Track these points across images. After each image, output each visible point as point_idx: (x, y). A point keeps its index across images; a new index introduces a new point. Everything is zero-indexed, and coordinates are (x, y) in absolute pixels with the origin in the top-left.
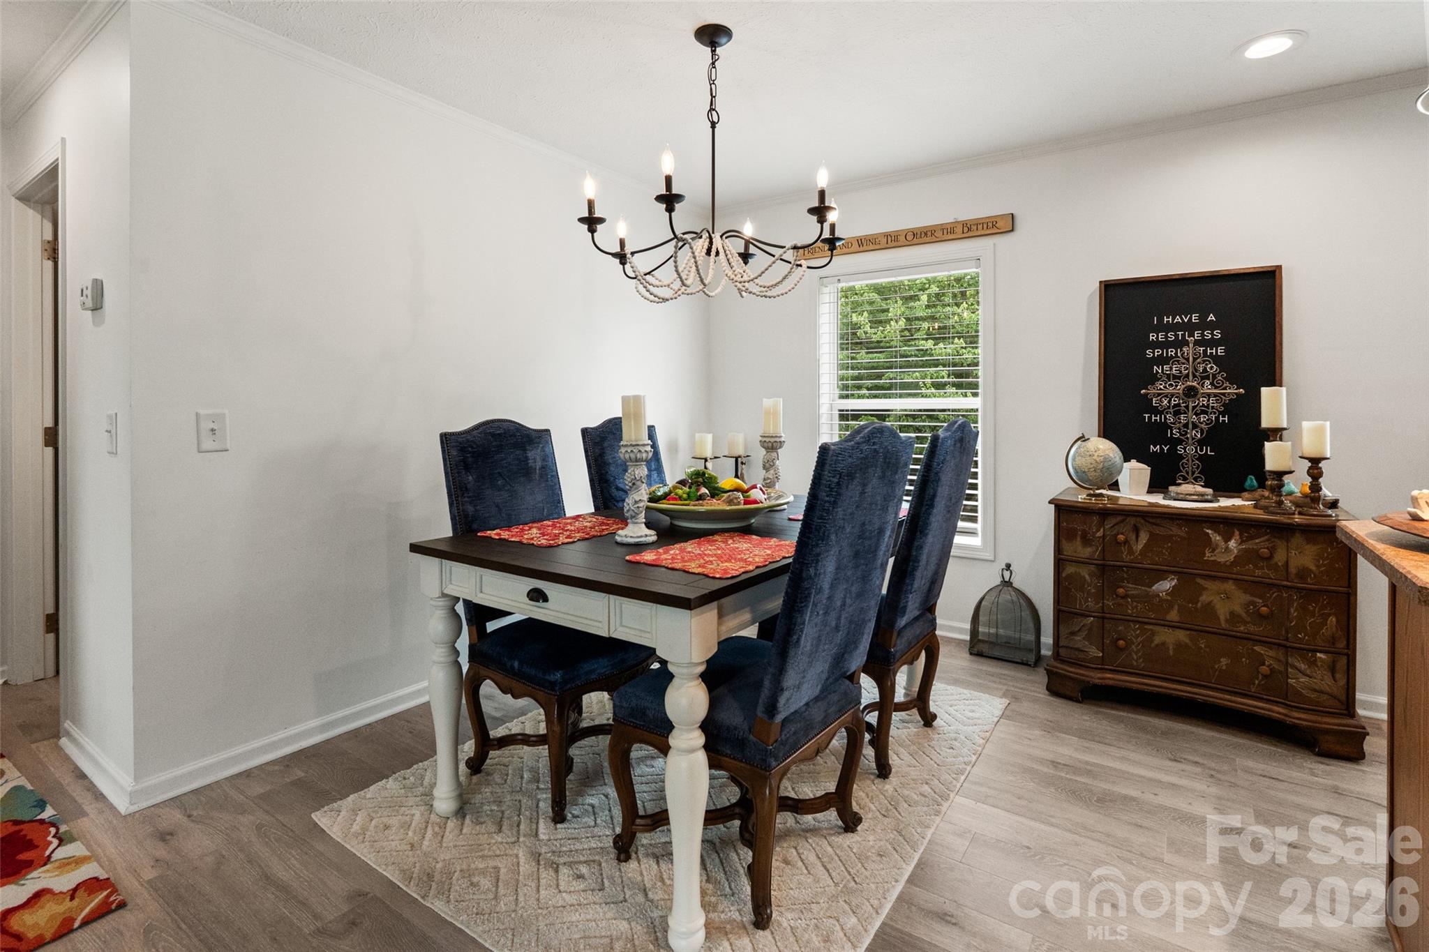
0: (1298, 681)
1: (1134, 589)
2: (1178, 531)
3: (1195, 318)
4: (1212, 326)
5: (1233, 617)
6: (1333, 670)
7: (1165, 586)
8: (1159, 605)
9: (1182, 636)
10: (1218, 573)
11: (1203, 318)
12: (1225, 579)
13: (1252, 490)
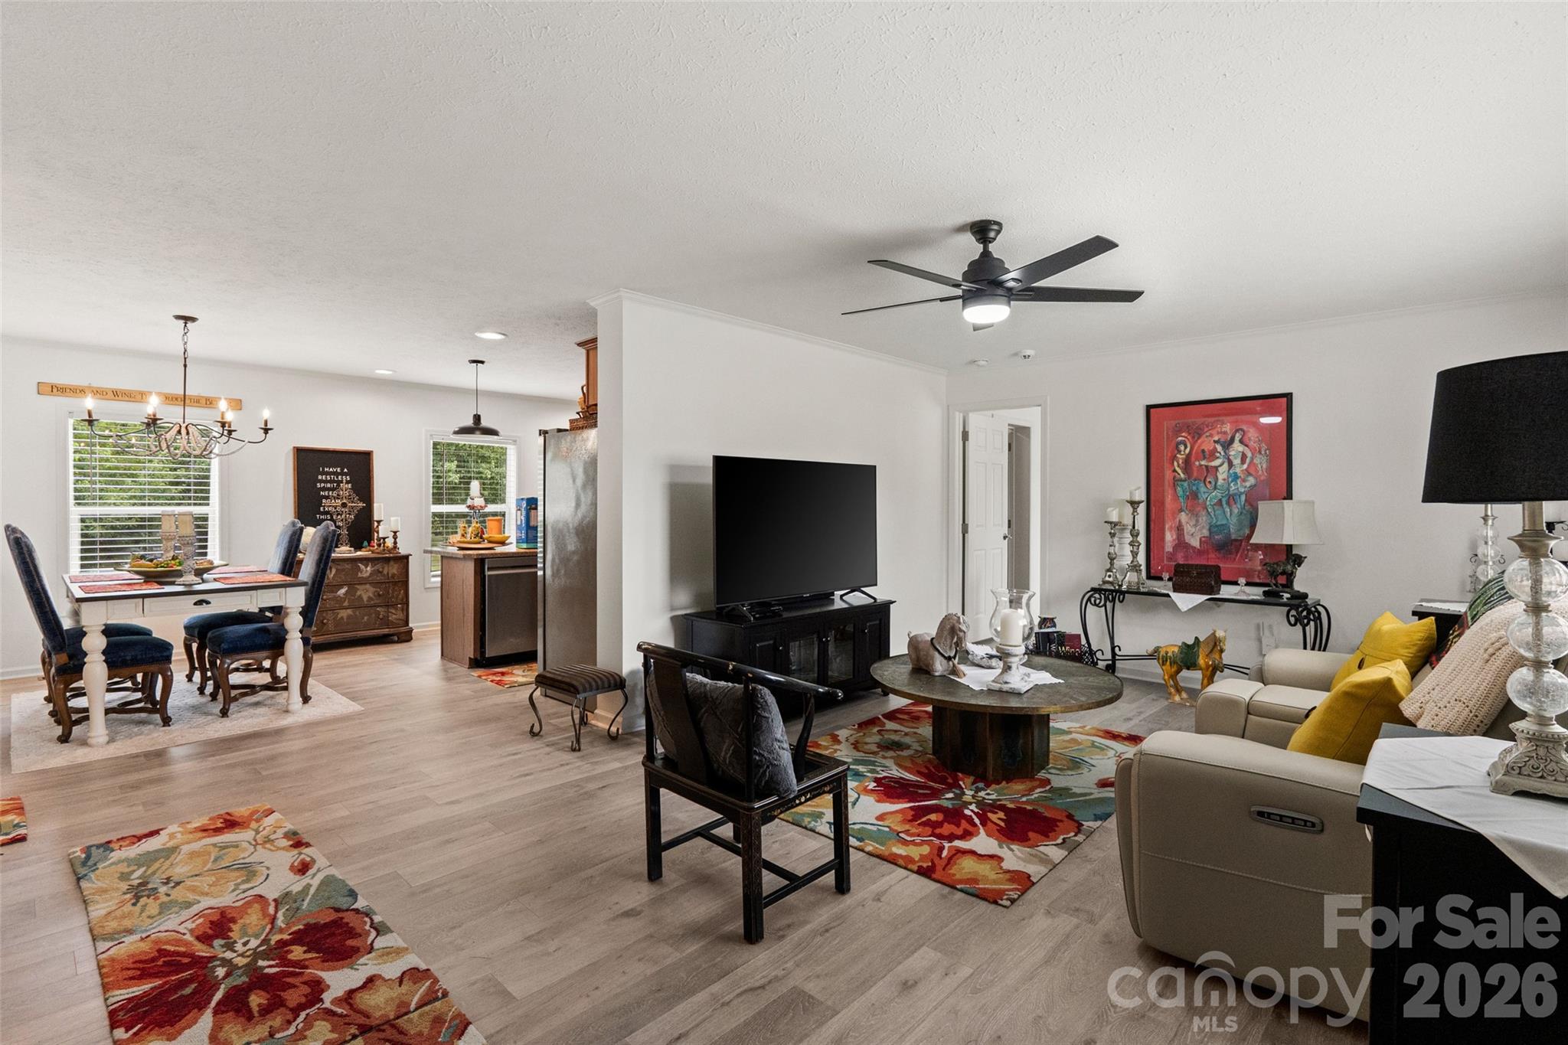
0: (392, 618)
1: (331, 595)
2: (348, 566)
3: (339, 470)
4: (346, 474)
5: (370, 599)
6: (402, 610)
7: (342, 591)
8: (339, 600)
9: (349, 611)
10: (363, 582)
11: (342, 470)
12: (365, 584)
13: (365, 547)
